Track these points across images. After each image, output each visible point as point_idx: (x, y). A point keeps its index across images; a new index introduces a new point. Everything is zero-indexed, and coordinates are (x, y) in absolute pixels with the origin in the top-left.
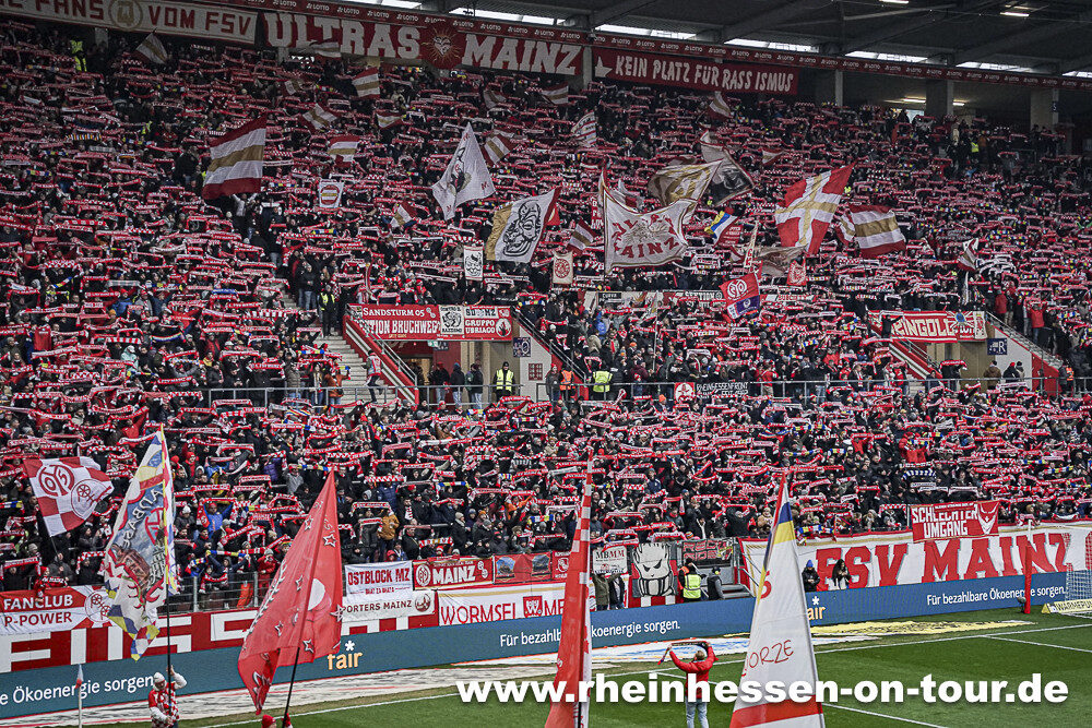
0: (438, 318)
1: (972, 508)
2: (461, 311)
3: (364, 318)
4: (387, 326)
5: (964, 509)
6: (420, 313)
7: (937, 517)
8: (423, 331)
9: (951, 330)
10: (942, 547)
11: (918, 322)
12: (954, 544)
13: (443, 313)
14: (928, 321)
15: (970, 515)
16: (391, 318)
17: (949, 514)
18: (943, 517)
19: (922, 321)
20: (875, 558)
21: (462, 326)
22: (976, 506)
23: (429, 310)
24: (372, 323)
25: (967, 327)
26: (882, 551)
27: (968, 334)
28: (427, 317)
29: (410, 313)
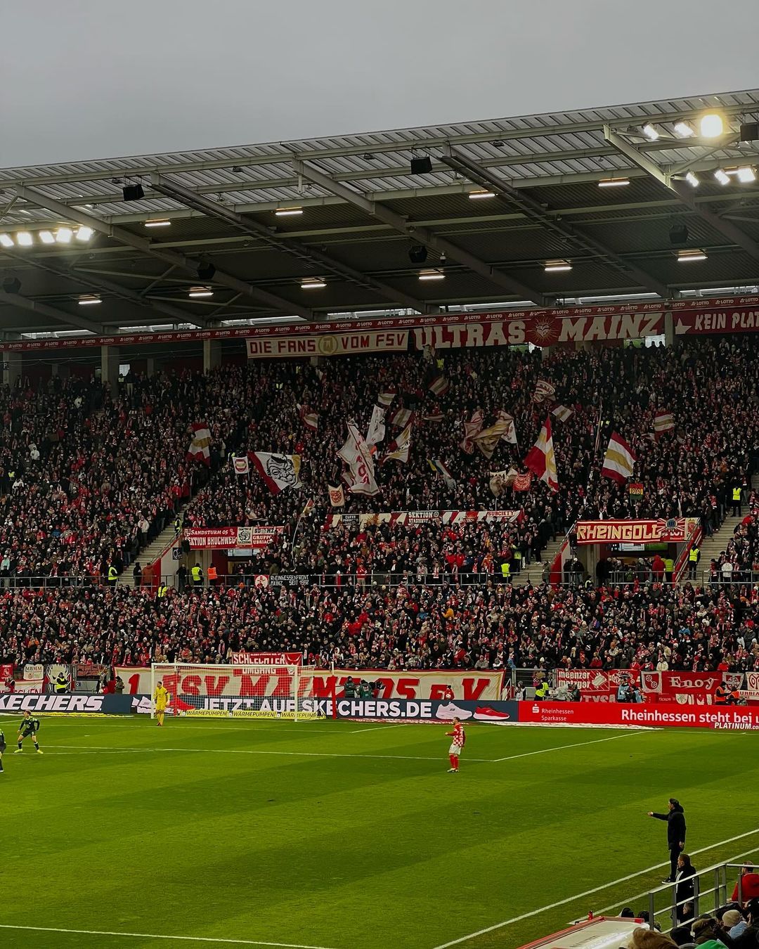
0: (236, 535)
1: (280, 657)
2: (251, 530)
3: (191, 536)
4: (204, 541)
5: (274, 657)
6: (226, 532)
7: (253, 661)
8: (227, 543)
9: (657, 533)
10: (255, 680)
11: (625, 528)
12: (264, 679)
13: (239, 532)
14: (635, 527)
15: (279, 661)
16: (207, 536)
17: (262, 660)
18: (257, 661)
19: (630, 527)
20: (204, 683)
21: (250, 540)
22: (283, 656)
23: (231, 530)
24: (195, 539)
25: (677, 531)
26: (210, 680)
27: (679, 536)
28: (229, 534)
29: (219, 532)
